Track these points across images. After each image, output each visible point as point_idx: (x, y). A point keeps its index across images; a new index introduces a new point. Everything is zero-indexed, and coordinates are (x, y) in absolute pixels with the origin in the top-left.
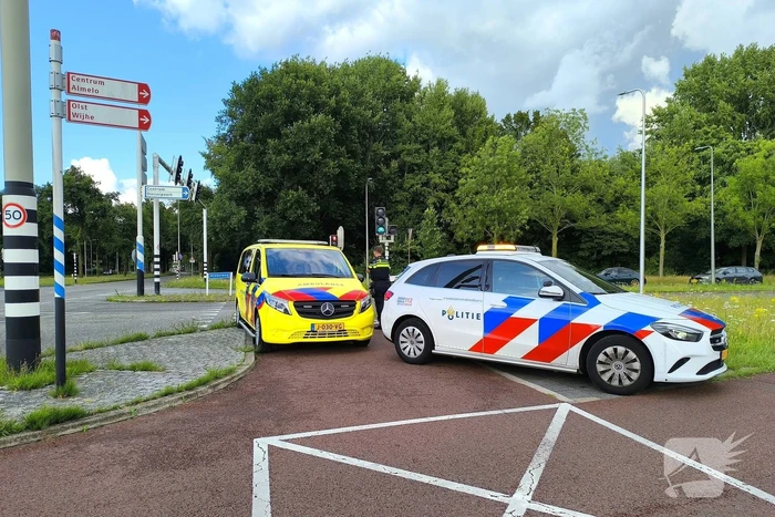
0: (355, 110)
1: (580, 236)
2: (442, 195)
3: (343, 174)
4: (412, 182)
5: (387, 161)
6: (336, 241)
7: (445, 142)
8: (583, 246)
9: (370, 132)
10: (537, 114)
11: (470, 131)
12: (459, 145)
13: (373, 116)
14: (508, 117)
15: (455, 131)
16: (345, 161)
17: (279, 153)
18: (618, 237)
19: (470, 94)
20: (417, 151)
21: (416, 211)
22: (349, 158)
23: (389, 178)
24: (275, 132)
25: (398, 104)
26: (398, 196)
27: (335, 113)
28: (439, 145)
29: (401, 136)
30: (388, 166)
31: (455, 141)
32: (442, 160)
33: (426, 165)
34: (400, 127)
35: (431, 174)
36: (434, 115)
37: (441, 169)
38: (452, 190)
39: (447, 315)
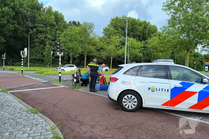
0: (21, 9)
1: (90, 57)
2: (51, 42)
3: (16, 30)
4: (41, 36)
5: (32, 28)
6: (24, 53)
7: (52, 26)
8: (91, 60)
9: (25, 17)
10: (78, 22)
11: (59, 24)
12: (56, 27)
13: (27, 12)
14: (70, 22)
15: (55, 23)
18: (99, 58)
19: (59, 13)
20: (43, 27)
21: (42, 46)
22: (18, 25)
23: (33, 34)
25: (36, 11)
26: (36, 40)
27: (13, 8)
28: (50, 26)
29: (37, 21)
30: (32, 30)
31: (55, 26)
32: (51, 31)
33: (46, 32)
34: (36, 18)
35: (47, 35)
36: (48, 17)
37: (51, 34)
38: (54, 41)
39: (151, 89)
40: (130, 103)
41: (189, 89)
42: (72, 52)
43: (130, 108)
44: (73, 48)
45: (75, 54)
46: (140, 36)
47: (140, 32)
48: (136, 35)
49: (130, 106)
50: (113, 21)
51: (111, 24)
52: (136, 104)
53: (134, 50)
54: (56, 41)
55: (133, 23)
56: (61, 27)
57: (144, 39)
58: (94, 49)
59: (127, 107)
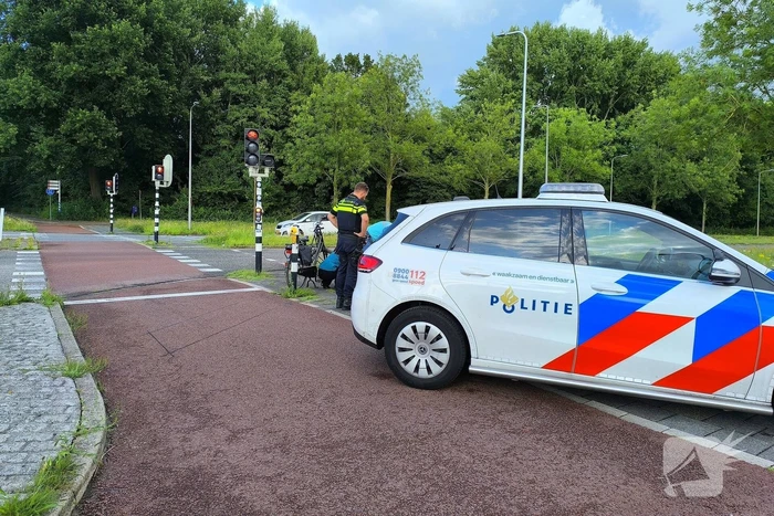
0: (171, 24)
1: (409, 184)
2: (271, 132)
3: (154, 96)
4: (238, 114)
5: (208, 88)
6: (162, 173)
7: (274, 75)
8: (410, 194)
9: (185, 52)
10: (367, 58)
11: (300, 67)
12: (289, 80)
13: (192, 35)
14: (338, 58)
15: (285, 65)
16: (157, 81)
17: (68, 61)
18: (442, 187)
19: (300, 29)
20: (243, 81)
21: (240, 148)
22: (162, 78)
23: (210, 108)
24: (62, 35)
25: (220, 25)
26: (221, 128)
27: (146, 23)
28: (268, 78)
29: (224, 63)
30: (209, 94)
31: (284, 76)
32: (271, 94)
33: (253, 98)
34: (223, 52)
35: (258, 108)
36: (262, 44)
37: (269, 104)
38: (282, 128)
39: (501, 304)
40: (422, 355)
41: (657, 306)
42: (336, 166)
43: (423, 373)
44: (340, 154)
45: (348, 173)
46: (605, 99)
47: (607, 80)
48: (592, 95)
49: (423, 365)
50: (500, 46)
51: (491, 56)
52: (444, 358)
53: (575, 152)
54: (288, 130)
55: (581, 48)
56: (306, 79)
57: (624, 107)
58: (419, 153)
59: (410, 368)
